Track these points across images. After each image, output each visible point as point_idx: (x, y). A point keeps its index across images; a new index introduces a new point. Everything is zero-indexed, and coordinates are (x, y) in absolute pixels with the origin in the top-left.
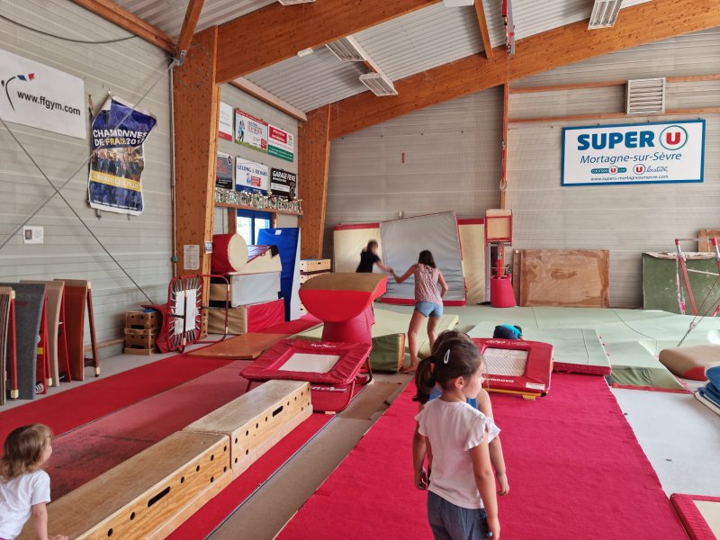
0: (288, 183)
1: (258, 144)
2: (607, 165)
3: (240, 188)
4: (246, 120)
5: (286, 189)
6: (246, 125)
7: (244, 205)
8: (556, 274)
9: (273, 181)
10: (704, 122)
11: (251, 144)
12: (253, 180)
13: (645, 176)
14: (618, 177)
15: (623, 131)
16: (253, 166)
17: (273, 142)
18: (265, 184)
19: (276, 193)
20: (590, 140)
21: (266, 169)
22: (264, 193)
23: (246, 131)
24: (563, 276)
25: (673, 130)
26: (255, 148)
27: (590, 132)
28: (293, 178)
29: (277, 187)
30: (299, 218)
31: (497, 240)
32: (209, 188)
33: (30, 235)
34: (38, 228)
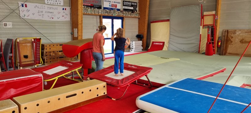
0: (132, 6)
3: (105, 8)
5: (132, 8)
7: (106, 14)
8: (242, 41)
9: (124, 5)
12: (112, 5)
16: (113, 0)
19: (125, 10)
21: (120, 1)
22: (118, 10)
28: (136, 4)
29: (126, 8)
30: (139, 18)
31: (208, 26)
32: (79, 8)
33: (5, 25)
34: (9, 23)
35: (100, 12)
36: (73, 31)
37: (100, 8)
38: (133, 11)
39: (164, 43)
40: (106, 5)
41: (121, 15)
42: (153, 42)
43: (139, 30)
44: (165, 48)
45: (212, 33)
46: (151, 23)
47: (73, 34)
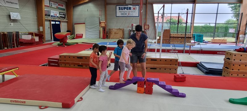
1: (56, 7)
2: (124, 13)
3: (52, 16)
5: (64, 16)
6: (52, 4)
7: (53, 19)
9: (60, 14)
10: (139, 6)
11: (54, 7)
12: (55, 14)
13: (130, 15)
14: (125, 15)
15: (126, 7)
16: (55, 12)
17: (59, 7)
18: (58, 15)
20: (121, 8)
21: (58, 12)
22: (58, 17)
23: (52, 5)
24: (116, 33)
25: (134, 7)
28: (65, 14)
29: (61, 16)
30: (67, 22)
31: (103, 27)
32: (43, 16)
33: (11, 24)
34: (12, 24)
35: (50, 18)
36: (39, 28)
37: (49, 16)
38: (64, 18)
39: (82, 34)
40: (52, 14)
41: (59, 20)
42: (77, 34)
43: (68, 28)
44: (84, 37)
45: (104, 29)
46: (75, 24)
47: (39, 29)
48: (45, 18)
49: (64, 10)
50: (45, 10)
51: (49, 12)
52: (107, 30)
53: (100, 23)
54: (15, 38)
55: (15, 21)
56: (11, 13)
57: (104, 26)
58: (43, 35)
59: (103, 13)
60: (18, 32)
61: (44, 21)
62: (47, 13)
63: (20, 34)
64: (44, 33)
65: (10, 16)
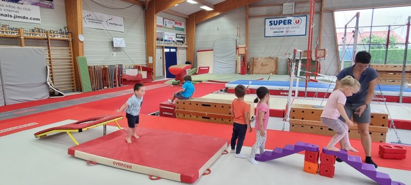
0: (182, 38)
1: (171, 27)
2: (278, 30)
3: (165, 40)
4: (167, 20)
5: (182, 40)
6: (167, 22)
7: (166, 45)
8: (262, 65)
9: (177, 38)
10: (307, 16)
11: (169, 27)
12: (170, 38)
13: (289, 34)
14: (281, 34)
15: (283, 19)
16: (170, 34)
17: (177, 26)
18: (174, 39)
19: (178, 41)
20: (273, 23)
21: (174, 34)
22: (174, 41)
23: (167, 24)
24: (264, 65)
25: (297, 19)
26: (170, 29)
27: (273, 20)
28: (184, 36)
30: (187, 48)
31: (241, 55)
32: (154, 42)
33: (113, 54)
34: (115, 53)
35: (163, 44)
36: (148, 59)
37: (162, 40)
38: (182, 42)
39: (209, 67)
40: (166, 38)
41: (176, 46)
42: (200, 68)
43: (187, 58)
44: (211, 71)
45: (243, 59)
46: (198, 51)
47: (147, 61)
48: (156, 43)
49: (182, 30)
50: (157, 31)
51: (162, 34)
52: (248, 60)
53: (237, 49)
54: (117, 74)
55: (118, 49)
56: (114, 39)
57: (244, 53)
58: (152, 69)
59: (243, 32)
60: (122, 65)
61: (154, 48)
62: (160, 37)
63: (124, 67)
64: (154, 66)
65: (112, 43)
